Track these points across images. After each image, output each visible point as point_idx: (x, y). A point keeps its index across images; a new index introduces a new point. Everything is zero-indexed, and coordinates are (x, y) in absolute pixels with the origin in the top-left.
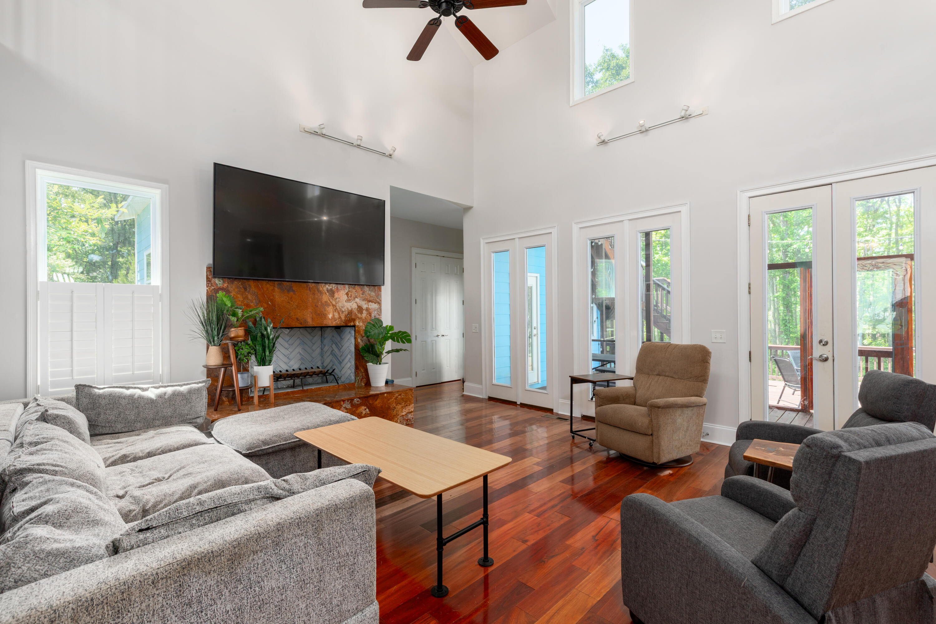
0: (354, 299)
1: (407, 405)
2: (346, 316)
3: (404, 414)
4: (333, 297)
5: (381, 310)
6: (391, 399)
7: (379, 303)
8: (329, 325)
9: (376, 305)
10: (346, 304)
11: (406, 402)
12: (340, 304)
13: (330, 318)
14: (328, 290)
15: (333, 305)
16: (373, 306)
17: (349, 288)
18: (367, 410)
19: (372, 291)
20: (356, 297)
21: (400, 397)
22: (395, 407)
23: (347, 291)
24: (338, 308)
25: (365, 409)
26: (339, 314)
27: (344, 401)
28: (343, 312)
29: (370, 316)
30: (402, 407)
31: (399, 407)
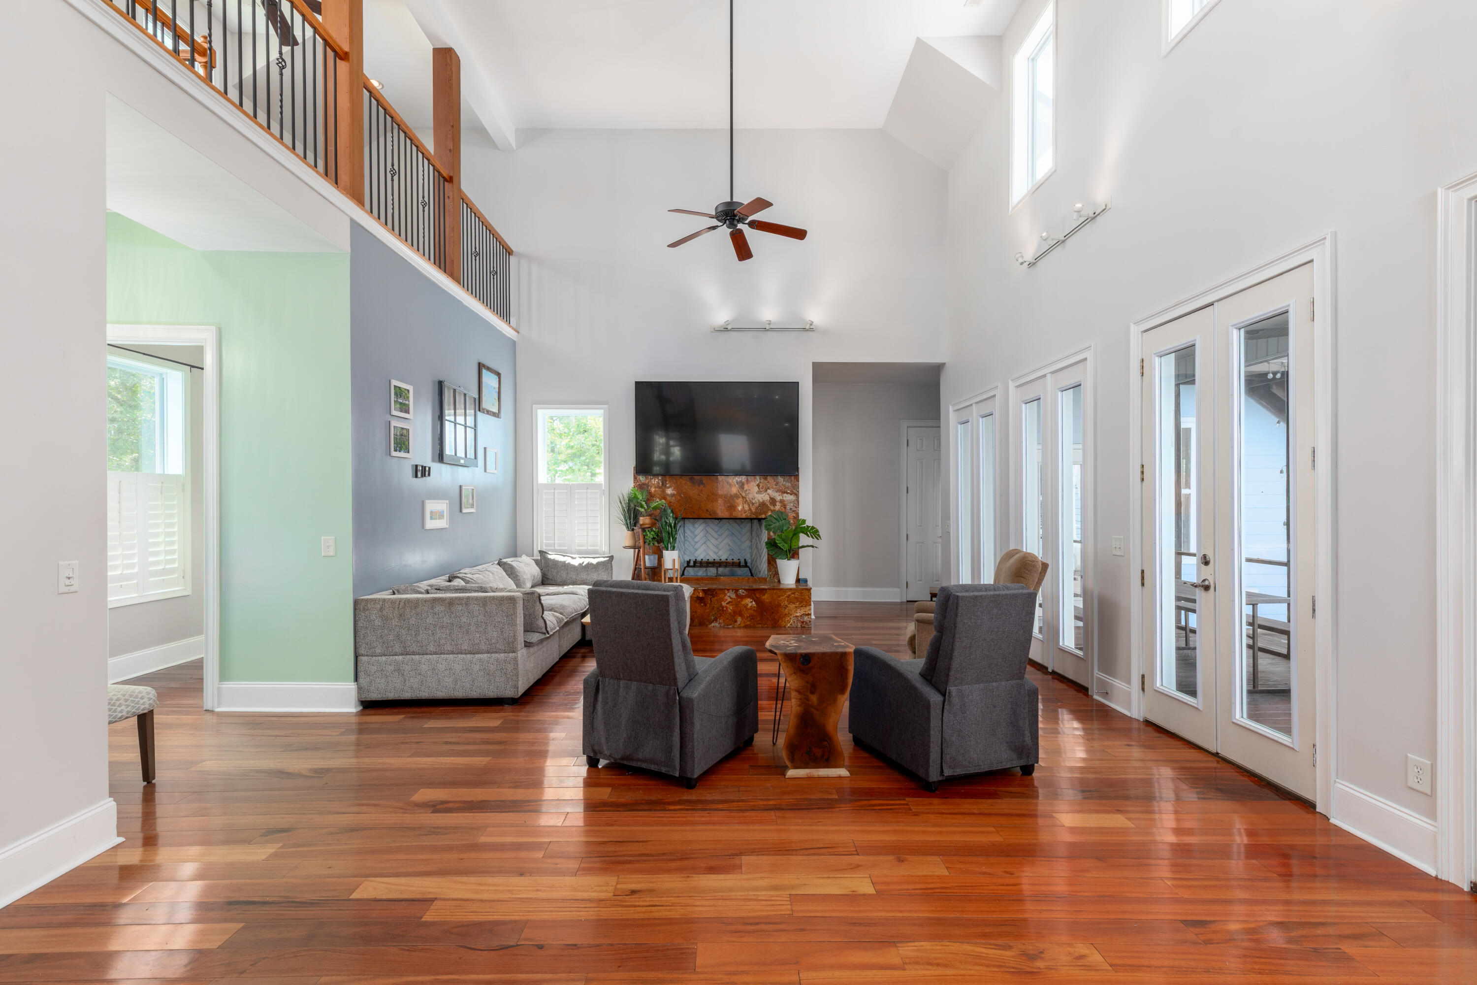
0: (766, 491)
1: (802, 606)
2: (757, 508)
3: (798, 615)
4: (743, 488)
5: (798, 502)
6: (782, 596)
7: (797, 495)
8: (738, 517)
9: (792, 496)
10: (757, 496)
11: (801, 602)
12: (750, 496)
13: (740, 509)
14: (737, 483)
15: (743, 497)
16: (789, 498)
17: (760, 479)
18: (754, 603)
19: (788, 481)
20: (769, 488)
21: (793, 595)
22: (787, 606)
23: (757, 483)
24: (748, 500)
25: (751, 602)
26: (749, 506)
27: (728, 590)
28: (753, 504)
29: (785, 508)
30: (796, 607)
31: (792, 606)
